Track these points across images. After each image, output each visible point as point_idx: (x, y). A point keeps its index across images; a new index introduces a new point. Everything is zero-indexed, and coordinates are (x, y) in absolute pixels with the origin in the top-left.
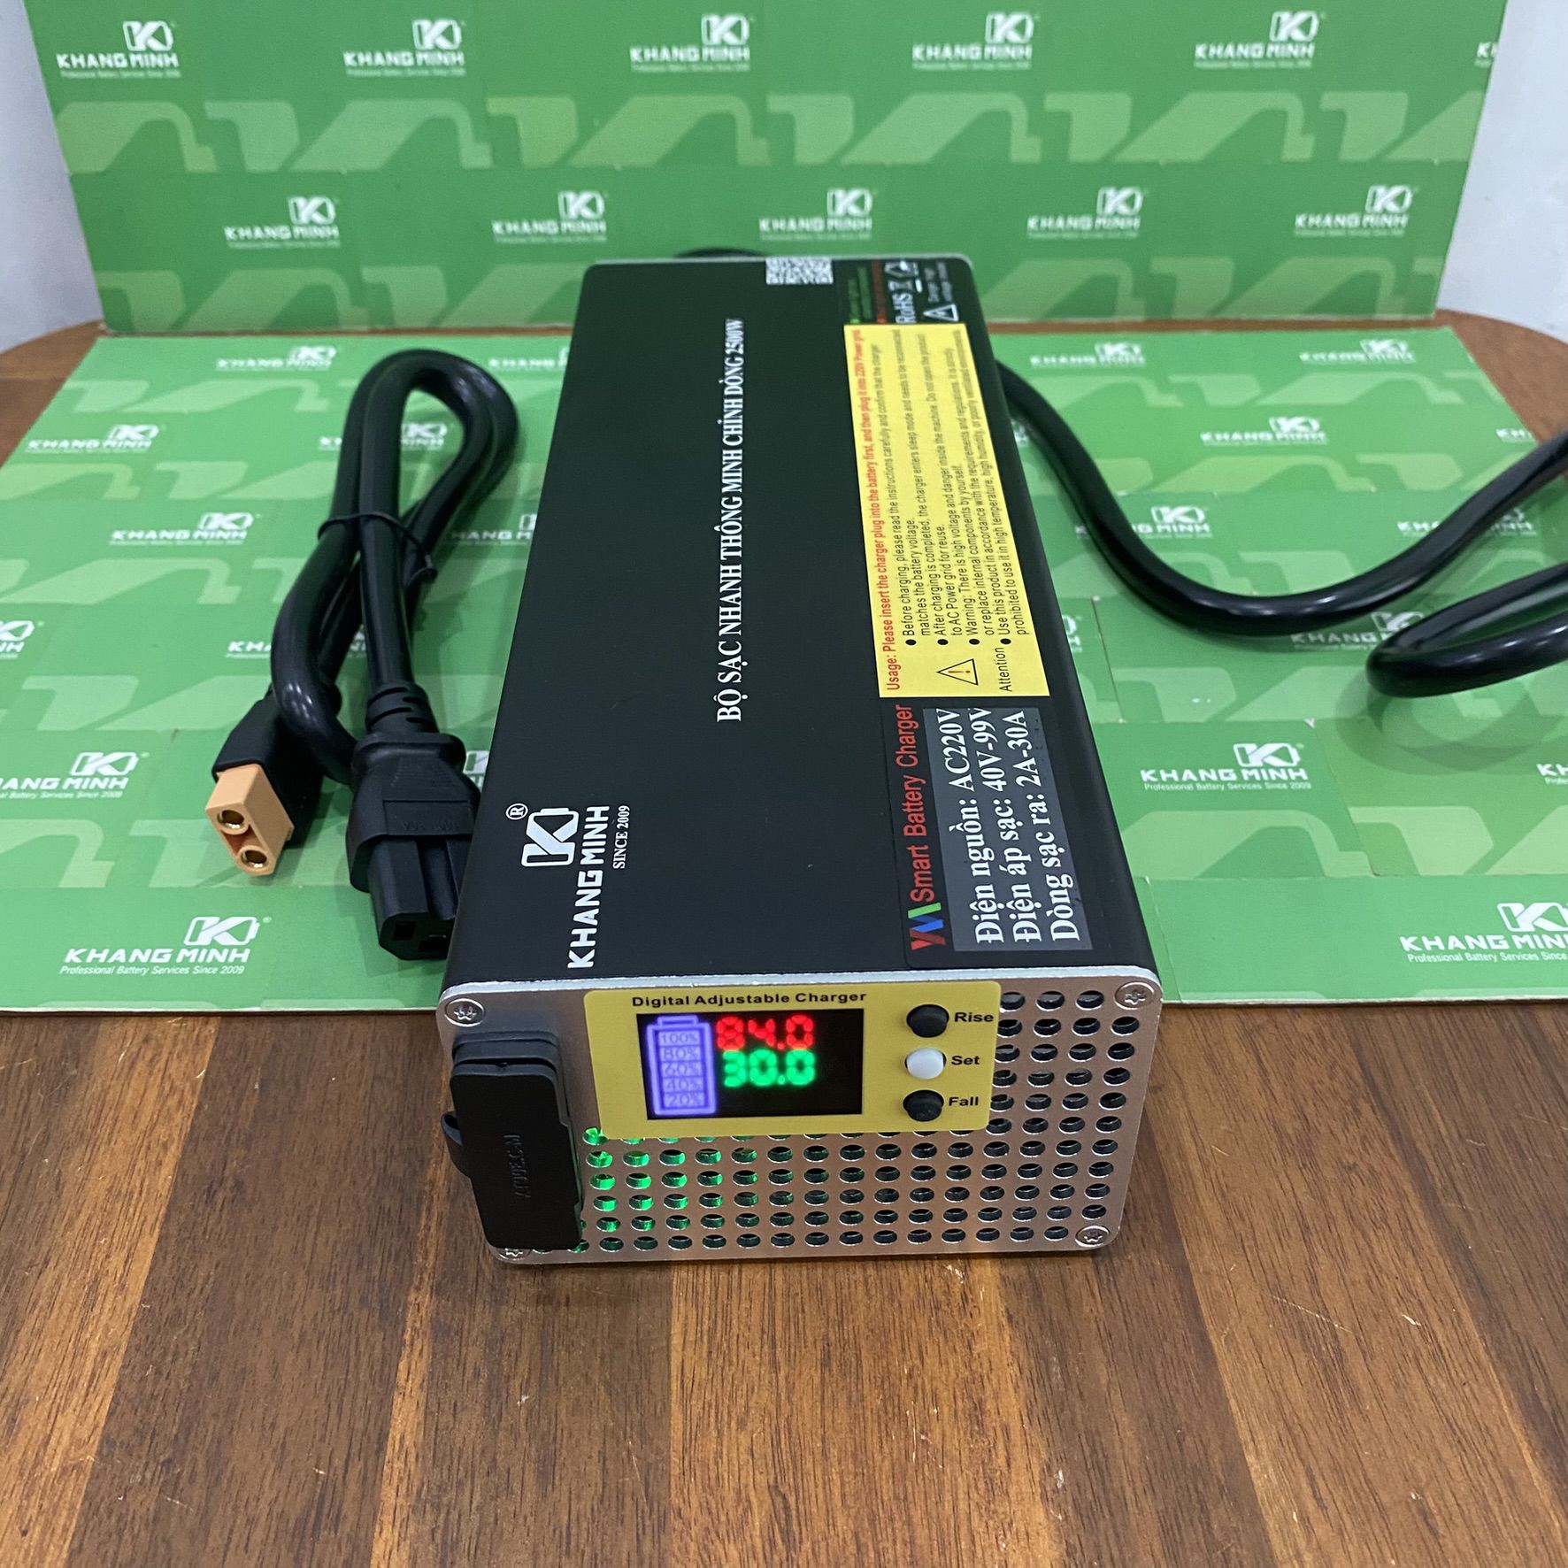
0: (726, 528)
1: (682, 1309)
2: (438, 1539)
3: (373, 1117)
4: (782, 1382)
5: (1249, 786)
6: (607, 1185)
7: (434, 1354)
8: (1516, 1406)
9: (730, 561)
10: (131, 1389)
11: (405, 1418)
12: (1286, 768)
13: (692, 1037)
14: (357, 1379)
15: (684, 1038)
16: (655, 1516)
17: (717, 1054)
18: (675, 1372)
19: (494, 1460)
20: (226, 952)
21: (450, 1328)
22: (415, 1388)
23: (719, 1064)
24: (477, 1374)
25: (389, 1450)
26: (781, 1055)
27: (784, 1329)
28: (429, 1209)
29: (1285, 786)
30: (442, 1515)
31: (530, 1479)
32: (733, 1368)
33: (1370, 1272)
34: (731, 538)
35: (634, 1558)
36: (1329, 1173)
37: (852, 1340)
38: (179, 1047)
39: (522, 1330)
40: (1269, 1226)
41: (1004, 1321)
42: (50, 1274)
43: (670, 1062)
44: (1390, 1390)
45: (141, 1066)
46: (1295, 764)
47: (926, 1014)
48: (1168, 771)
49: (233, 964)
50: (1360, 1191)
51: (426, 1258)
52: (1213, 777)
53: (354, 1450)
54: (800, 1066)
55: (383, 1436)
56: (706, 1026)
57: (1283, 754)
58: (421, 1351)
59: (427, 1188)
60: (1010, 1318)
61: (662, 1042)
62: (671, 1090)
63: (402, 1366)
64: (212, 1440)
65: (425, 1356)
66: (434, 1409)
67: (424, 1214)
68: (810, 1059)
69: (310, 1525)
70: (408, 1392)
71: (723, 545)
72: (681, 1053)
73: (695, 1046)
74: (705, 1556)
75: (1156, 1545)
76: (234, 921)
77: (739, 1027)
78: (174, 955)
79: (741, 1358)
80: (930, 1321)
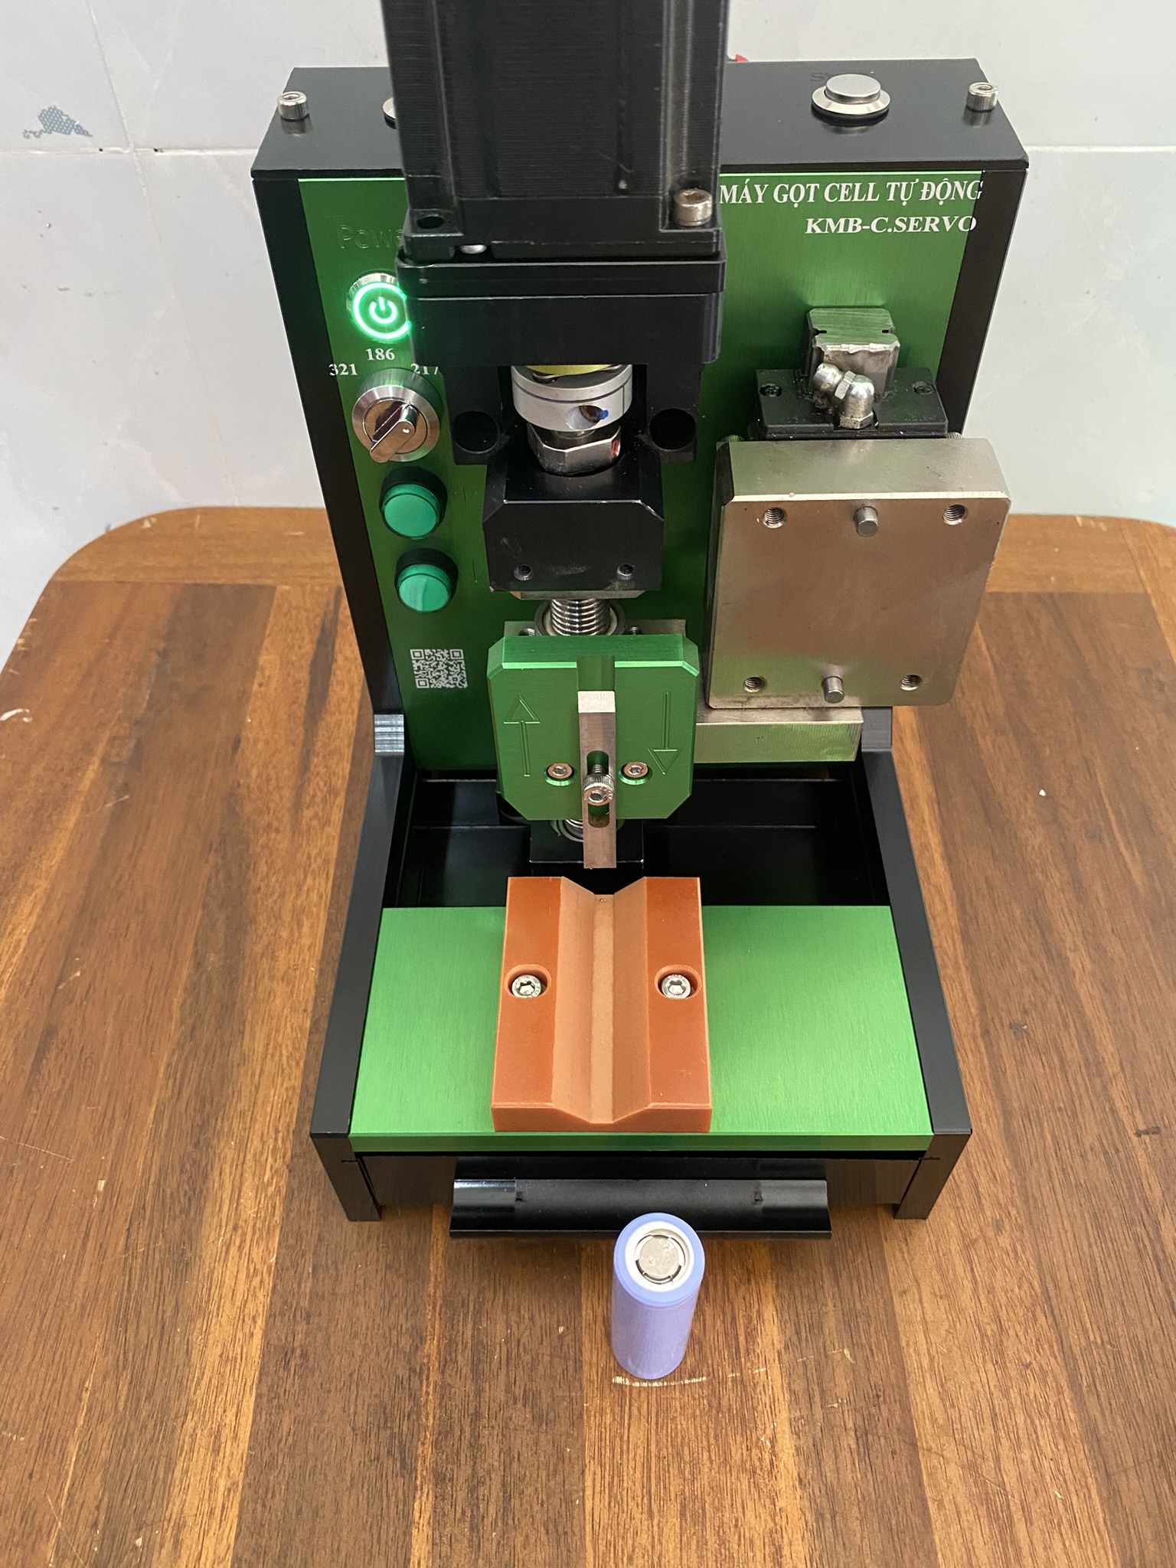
1: (592, 1469)
3: (387, 1300)
4: (656, 1528)
7: (436, 1497)
10: (248, 1517)
11: (420, 1547)
14: (389, 1516)
18: (588, 1517)
21: (445, 1475)
24: (463, 1513)
27: (656, 1486)
28: (428, 1379)
32: (624, 1515)
33: (1035, 1454)
36: (1013, 1370)
37: (699, 1496)
38: (257, 1235)
39: (491, 1479)
40: (971, 1414)
41: (797, 1483)
42: (190, 1425)
44: (1040, 1549)
45: (233, 1251)
50: (1033, 1386)
51: (427, 1419)
58: (428, 1494)
59: (425, 1361)
60: (800, 1481)
63: (417, 1506)
64: (301, 1561)
65: (430, 1499)
66: (438, 1541)
67: (425, 1382)
70: (421, 1526)
79: (630, 1507)
80: (749, 1482)
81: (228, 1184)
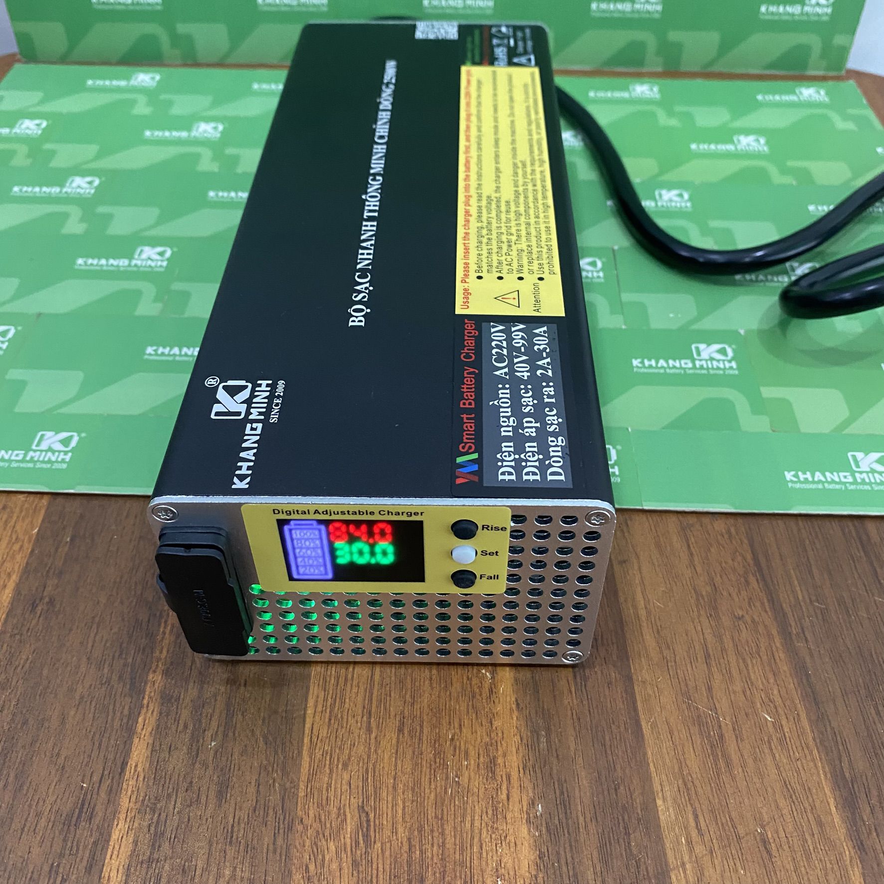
0: (370, 197)
1: (316, 692)
2: (152, 829)
3: (137, 562)
4: (373, 741)
5: (699, 372)
6: (267, 617)
7: (161, 713)
8: (829, 775)
9: (370, 219)
11: (139, 754)
12: (724, 361)
13: (314, 534)
14: (112, 726)
15: (308, 534)
16: (286, 822)
17: (331, 544)
18: (307, 731)
19: (191, 782)
20: (57, 454)
21: (172, 696)
22: (147, 735)
23: (333, 551)
24: (186, 727)
25: (127, 773)
26: (372, 546)
27: (377, 707)
28: (166, 622)
29: (721, 372)
30: (156, 815)
31: (212, 794)
32: (344, 730)
33: (746, 686)
34: (372, 204)
35: (271, 847)
36: (726, 621)
37: (418, 716)
38: (23, 514)
39: (216, 700)
40: (685, 654)
41: (514, 706)
43: (301, 548)
44: (750, 762)
46: (729, 358)
47: (464, 526)
48: (650, 360)
49: (61, 462)
50: (745, 634)
51: (161, 652)
52: (677, 365)
53: (106, 772)
54: (384, 553)
55: (124, 764)
56: (323, 527)
57: (723, 352)
60: (518, 705)
61: (294, 536)
62: (302, 564)
63: (140, 720)
64: (20, 763)
65: (155, 713)
66: (158, 748)
67: (163, 625)
68: (390, 549)
69: (74, 819)
70: (142, 736)
71: (367, 208)
72: (307, 543)
73: (316, 539)
74: (315, 850)
75: (595, 854)
76: (65, 435)
77: (344, 528)
78: (25, 455)
79: (349, 724)
80: (468, 705)
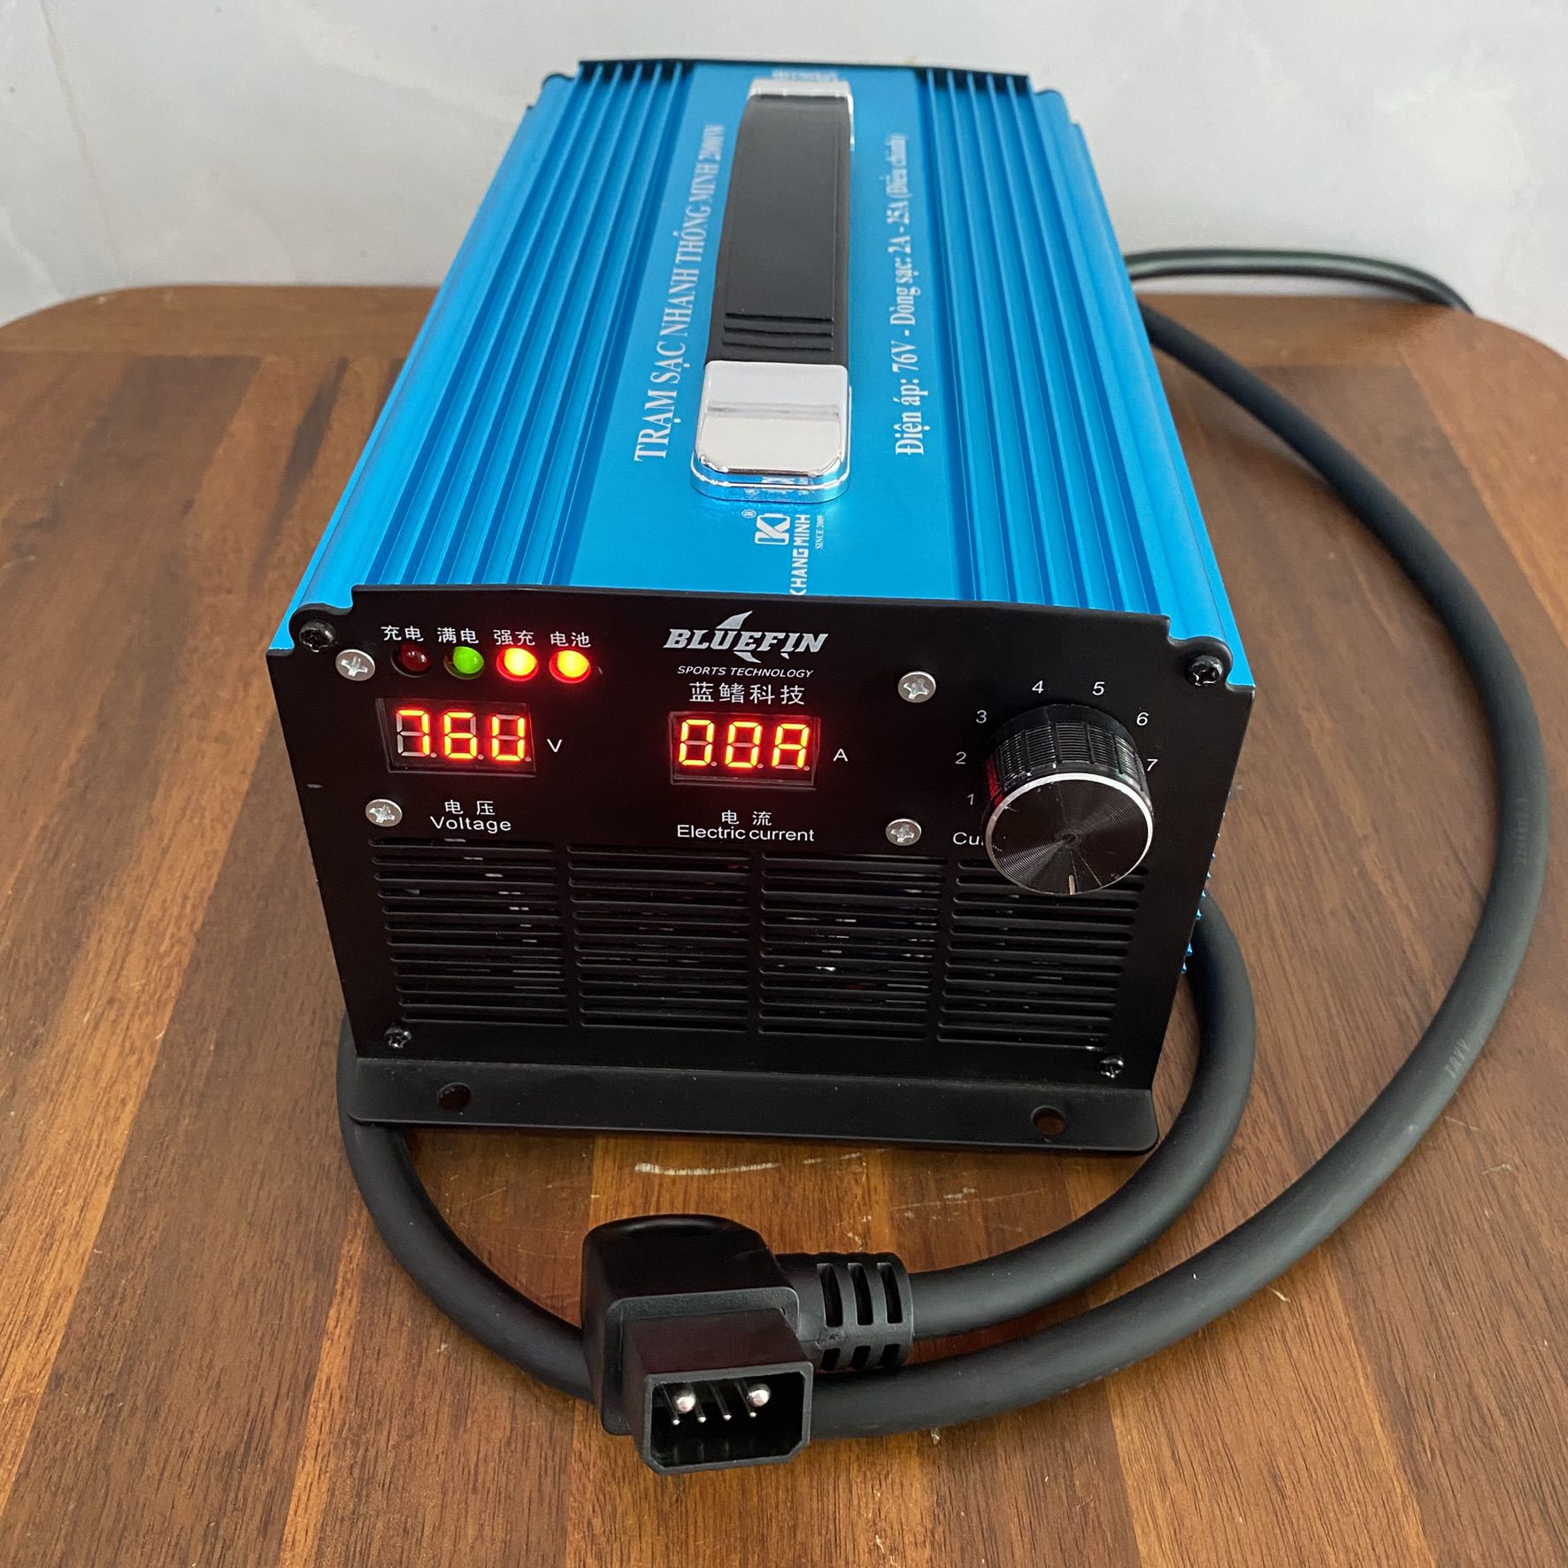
10: (81, 1328)
42: (11, 1219)
45: (105, 1026)
58: (350, 1301)
81: (108, 953)
